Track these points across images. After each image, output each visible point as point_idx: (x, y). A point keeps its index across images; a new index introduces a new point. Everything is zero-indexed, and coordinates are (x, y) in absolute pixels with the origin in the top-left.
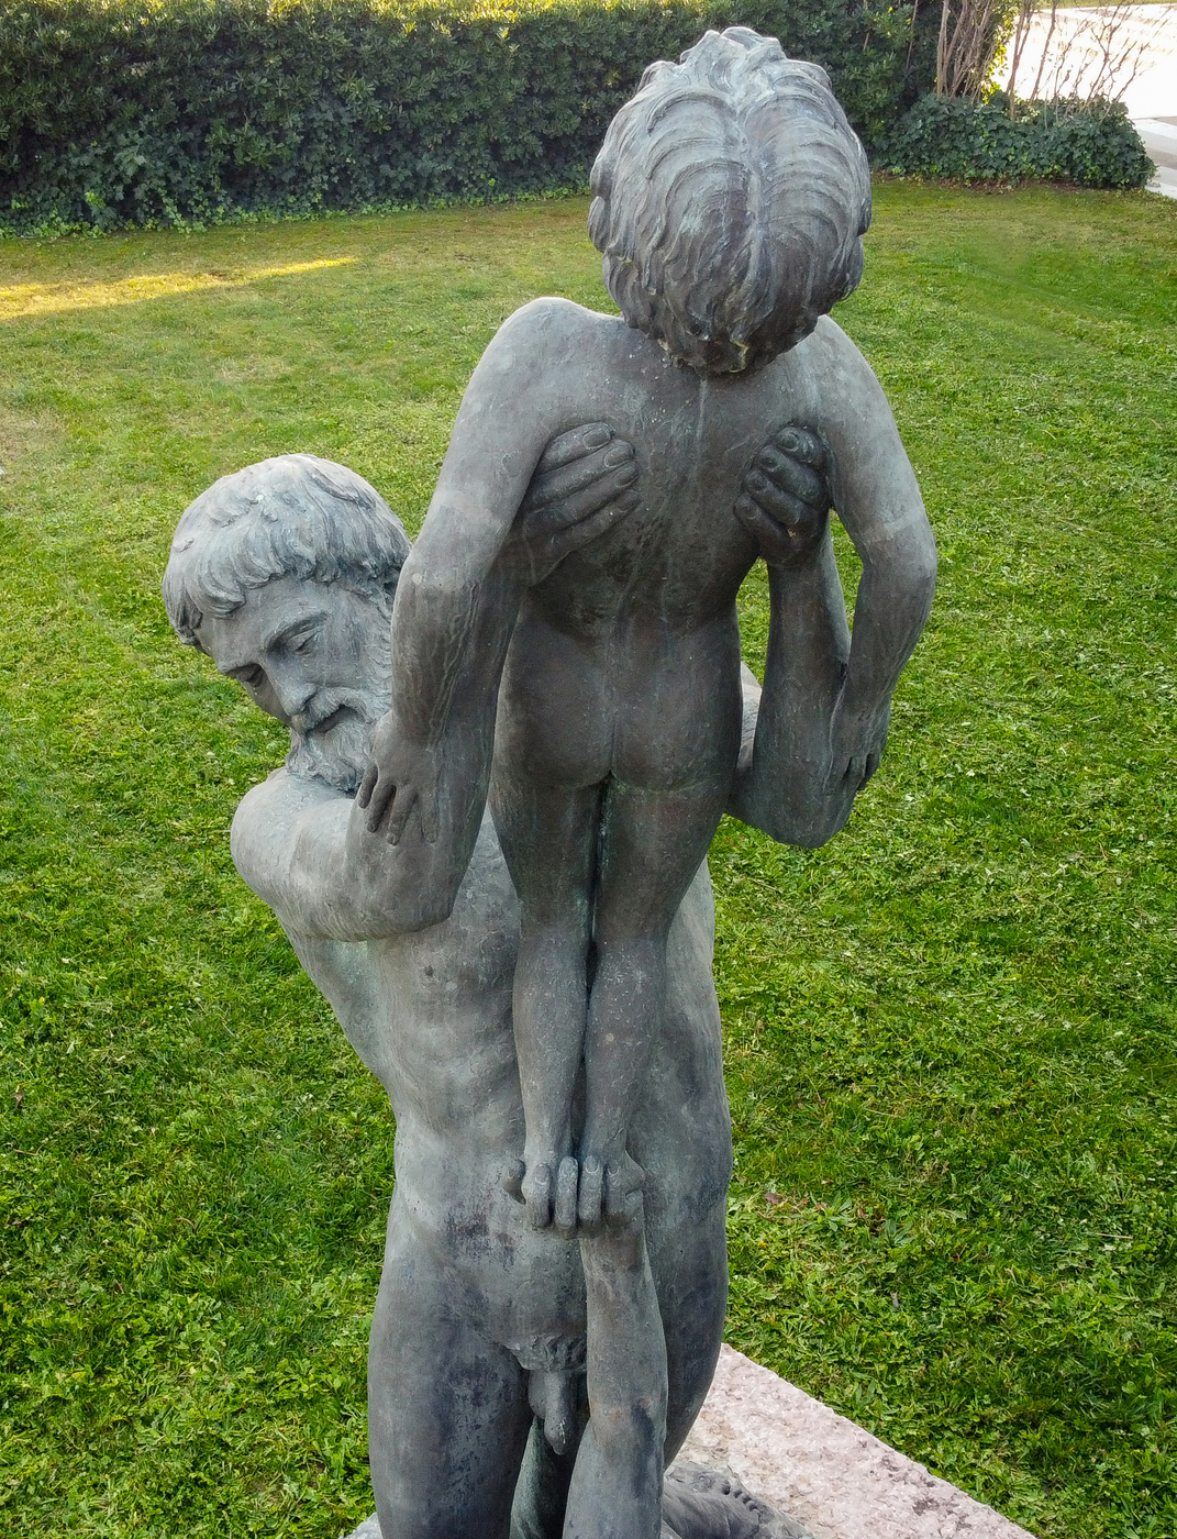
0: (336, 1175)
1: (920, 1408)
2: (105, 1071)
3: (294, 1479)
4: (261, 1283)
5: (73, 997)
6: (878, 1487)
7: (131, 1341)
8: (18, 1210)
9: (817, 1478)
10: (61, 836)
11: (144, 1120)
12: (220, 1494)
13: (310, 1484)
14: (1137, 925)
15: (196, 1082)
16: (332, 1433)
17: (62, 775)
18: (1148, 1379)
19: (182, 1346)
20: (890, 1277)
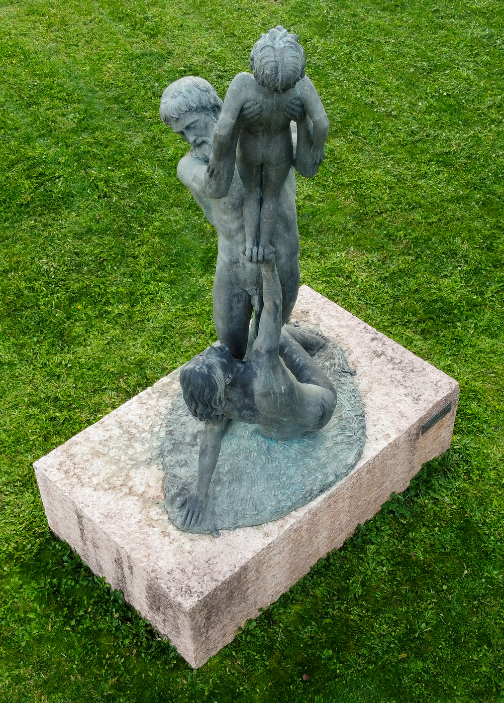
0: (207, 244)
1: (390, 317)
2: (127, 208)
3: (195, 337)
4: (183, 279)
5: (113, 181)
6: (362, 335)
7: (142, 297)
8: (102, 255)
9: (344, 332)
10: (103, 119)
11: (141, 226)
12: (172, 341)
13: (199, 338)
14: (494, 155)
15: (158, 212)
16: (206, 324)
17: (101, 93)
18: (462, 309)
19: (158, 298)
20: (386, 278)
